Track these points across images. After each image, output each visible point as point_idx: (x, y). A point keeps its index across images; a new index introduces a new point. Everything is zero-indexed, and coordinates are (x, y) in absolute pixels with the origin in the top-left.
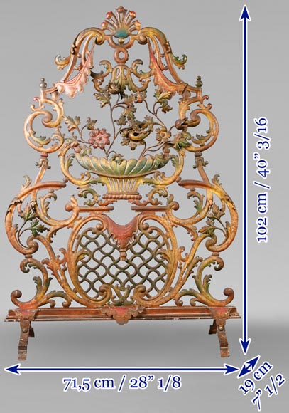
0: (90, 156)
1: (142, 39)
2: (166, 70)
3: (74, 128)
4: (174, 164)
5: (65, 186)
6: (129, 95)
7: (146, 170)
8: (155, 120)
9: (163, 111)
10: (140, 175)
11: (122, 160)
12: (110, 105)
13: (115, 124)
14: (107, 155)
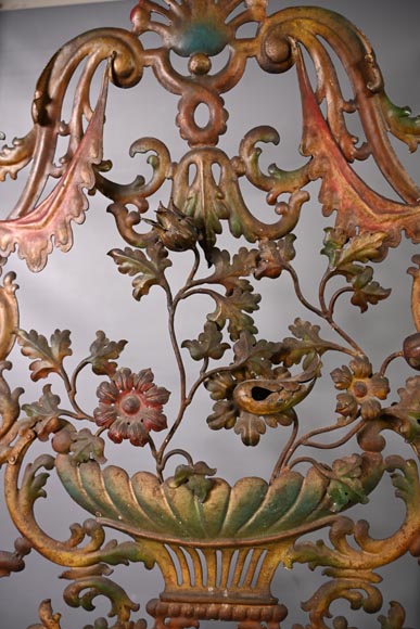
0: (103, 467)
1: (272, 51)
2: (362, 158)
3: (46, 371)
4: (401, 491)
5: (20, 567)
6: (233, 252)
7: (300, 518)
8: (327, 334)
9: (355, 302)
10: (280, 535)
11: (214, 484)
12: (167, 288)
13: (185, 353)
14: (161, 461)
